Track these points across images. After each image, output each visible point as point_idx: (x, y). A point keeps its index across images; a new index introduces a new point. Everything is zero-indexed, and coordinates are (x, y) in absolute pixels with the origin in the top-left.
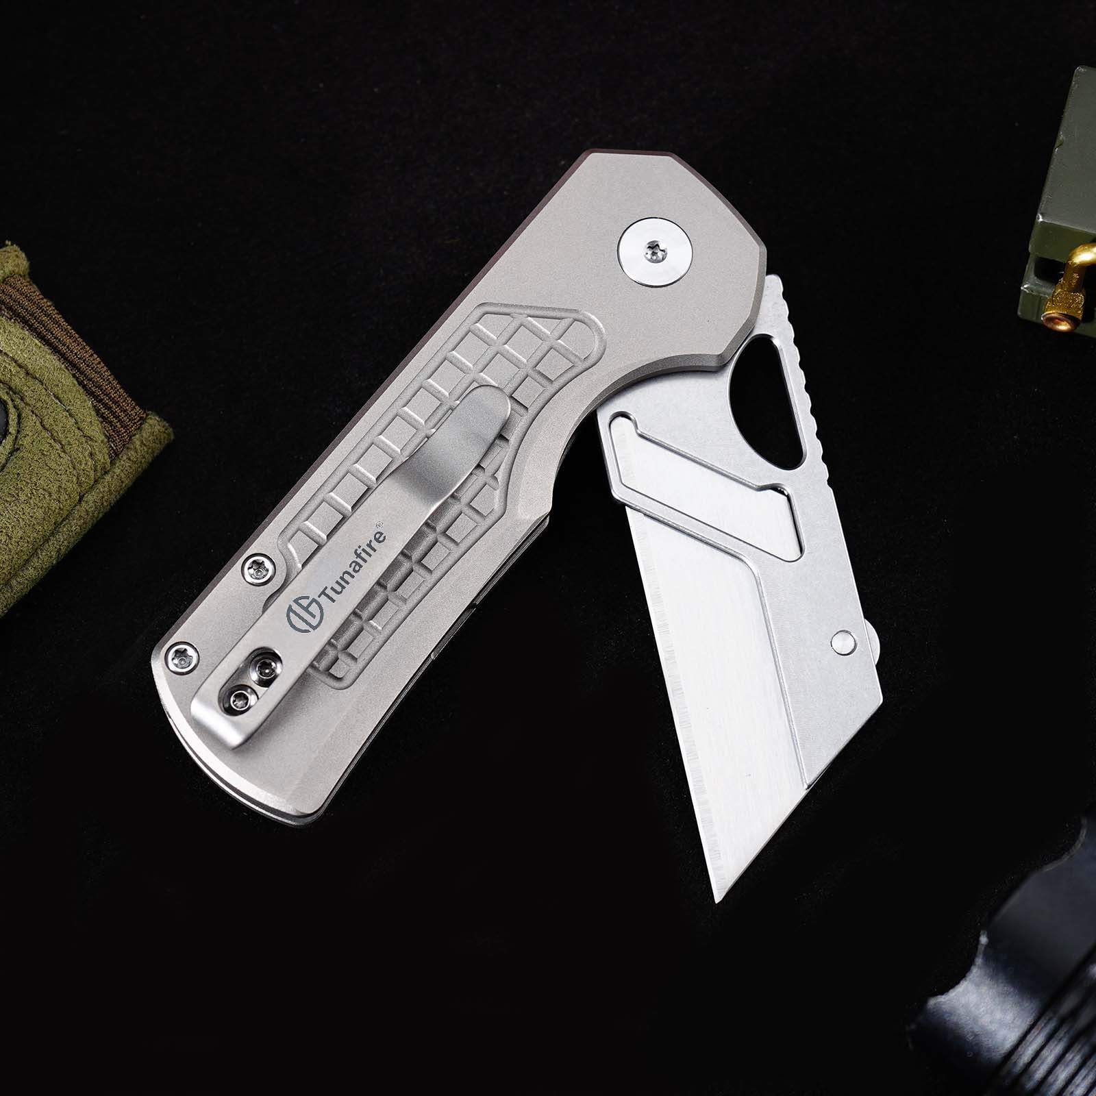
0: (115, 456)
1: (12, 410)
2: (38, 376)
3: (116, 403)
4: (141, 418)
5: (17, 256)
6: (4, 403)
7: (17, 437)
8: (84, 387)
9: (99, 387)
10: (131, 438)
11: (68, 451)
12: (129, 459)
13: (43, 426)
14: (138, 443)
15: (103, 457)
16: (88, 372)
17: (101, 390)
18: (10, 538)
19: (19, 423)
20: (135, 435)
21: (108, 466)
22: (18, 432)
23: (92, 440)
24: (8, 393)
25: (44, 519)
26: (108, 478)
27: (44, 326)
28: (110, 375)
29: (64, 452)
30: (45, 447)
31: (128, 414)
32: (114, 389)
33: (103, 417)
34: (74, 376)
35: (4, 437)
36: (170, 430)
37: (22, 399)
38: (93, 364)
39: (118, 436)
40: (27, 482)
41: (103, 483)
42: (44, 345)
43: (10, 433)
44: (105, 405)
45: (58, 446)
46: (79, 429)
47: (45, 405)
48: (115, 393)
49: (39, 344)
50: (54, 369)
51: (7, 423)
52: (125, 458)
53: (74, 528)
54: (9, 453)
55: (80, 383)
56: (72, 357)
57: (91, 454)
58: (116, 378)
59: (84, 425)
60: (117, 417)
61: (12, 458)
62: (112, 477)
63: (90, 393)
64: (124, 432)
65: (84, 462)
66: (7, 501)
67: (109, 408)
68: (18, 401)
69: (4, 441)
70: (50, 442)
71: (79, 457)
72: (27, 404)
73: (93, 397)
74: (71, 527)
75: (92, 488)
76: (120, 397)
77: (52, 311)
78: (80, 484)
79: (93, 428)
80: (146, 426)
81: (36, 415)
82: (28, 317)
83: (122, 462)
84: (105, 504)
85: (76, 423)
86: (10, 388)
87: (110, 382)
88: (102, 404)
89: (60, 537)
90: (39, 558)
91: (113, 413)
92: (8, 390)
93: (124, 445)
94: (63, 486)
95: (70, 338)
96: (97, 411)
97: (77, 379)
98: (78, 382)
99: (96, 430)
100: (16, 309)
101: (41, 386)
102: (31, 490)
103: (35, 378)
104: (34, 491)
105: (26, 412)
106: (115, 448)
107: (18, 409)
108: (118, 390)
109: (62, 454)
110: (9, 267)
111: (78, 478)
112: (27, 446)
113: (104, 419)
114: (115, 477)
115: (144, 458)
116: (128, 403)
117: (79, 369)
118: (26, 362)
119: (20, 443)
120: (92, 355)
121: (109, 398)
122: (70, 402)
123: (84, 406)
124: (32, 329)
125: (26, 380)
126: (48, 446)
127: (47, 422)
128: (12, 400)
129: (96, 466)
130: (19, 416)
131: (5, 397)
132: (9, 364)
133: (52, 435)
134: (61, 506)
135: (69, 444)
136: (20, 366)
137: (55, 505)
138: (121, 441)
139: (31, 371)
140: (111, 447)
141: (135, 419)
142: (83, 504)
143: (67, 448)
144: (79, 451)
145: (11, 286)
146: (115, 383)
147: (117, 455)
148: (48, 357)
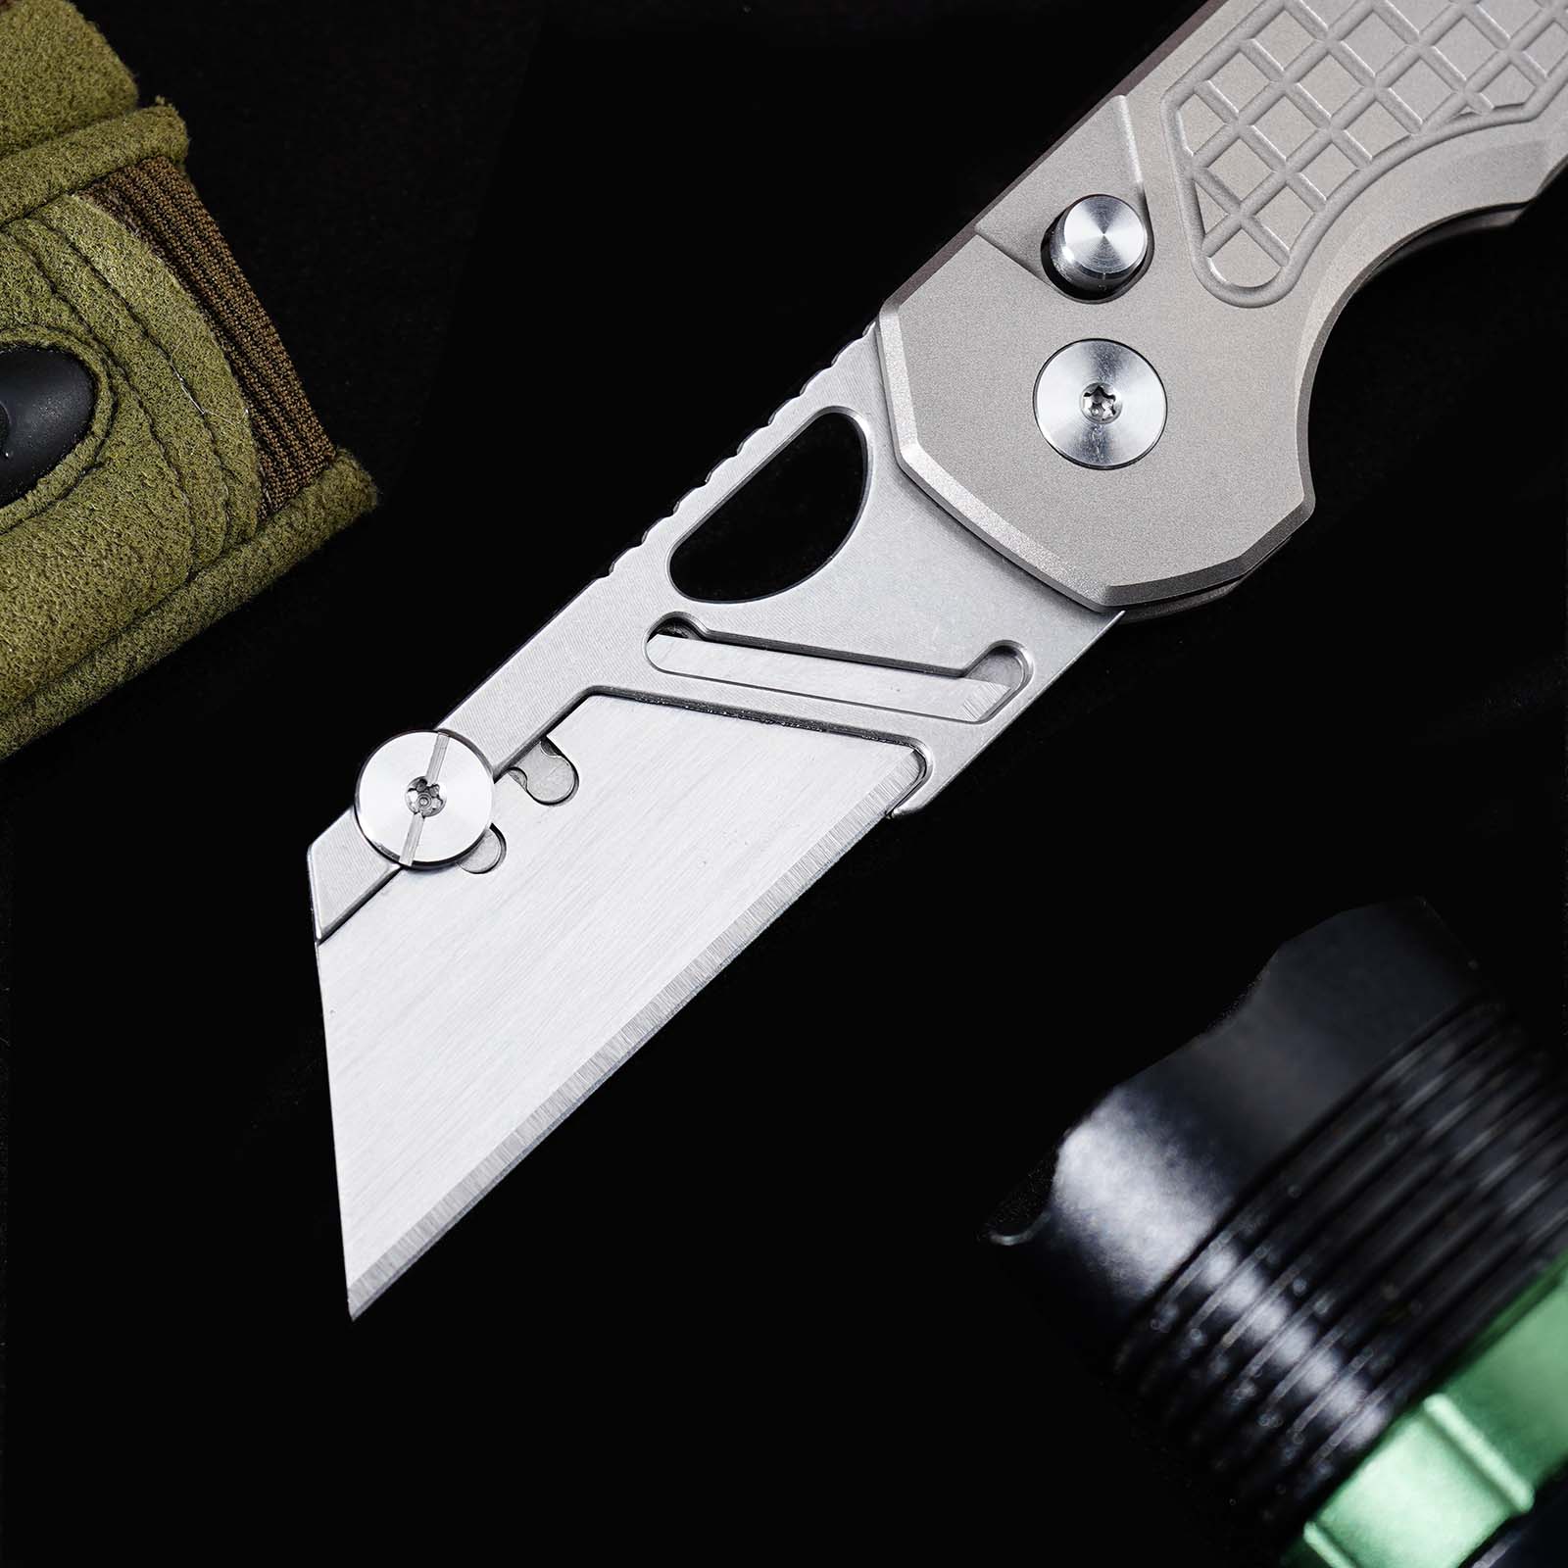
0: (268, 513)
1: (105, 393)
2: (163, 342)
3: (289, 421)
4: (327, 458)
5: (170, 125)
6: (94, 379)
7: (103, 442)
8: (242, 380)
9: (268, 386)
10: (301, 489)
11: (188, 488)
12: (291, 526)
13: (154, 434)
14: (312, 500)
15: (247, 511)
16: (255, 354)
17: (270, 393)
18: (54, 623)
19: (113, 418)
20: (309, 485)
21: (251, 530)
22: (108, 434)
23: (234, 477)
24: (103, 360)
25: (120, 600)
26: (247, 551)
27: (193, 255)
28: (291, 370)
29: (182, 489)
30: (150, 473)
31: (307, 445)
32: (293, 395)
33: (263, 442)
34: (227, 356)
35: (81, 438)
36: (373, 490)
37: (127, 377)
38: (265, 342)
39: (280, 479)
41: (236, 557)
42: (186, 290)
43: (93, 433)
44: (271, 421)
45: (172, 476)
46: (216, 452)
47: (165, 398)
48: (294, 403)
49: (178, 287)
50: (195, 336)
51: (91, 414)
52: (283, 521)
53: (167, 627)
54: (84, 468)
55: (236, 372)
56: (231, 322)
57: (227, 504)
58: (300, 377)
59: (227, 450)
60: (286, 447)
61: (87, 477)
62: (255, 551)
63: (250, 394)
64: (294, 477)
65: (212, 515)
67: (276, 428)
68: (119, 380)
69: (79, 445)
70: (161, 465)
71: (205, 504)
72: (133, 388)
73: (254, 402)
74: (164, 623)
75: (214, 563)
76: (299, 413)
77: (212, 231)
78: (195, 552)
79: (241, 457)
80: (332, 473)
81: (146, 412)
82: (168, 234)
83: (278, 529)
84: (231, 596)
85: (214, 442)
86: (110, 354)
87: (289, 383)
88: (266, 419)
89: (140, 638)
90: (94, 666)
91: (282, 438)
92: (105, 356)
93: (287, 499)
94: (166, 549)
95: (235, 287)
96: (255, 427)
97: (232, 363)
98: (232, 368)
99: (246, 462)
100: (149, 217)
101: (165, 361)
102: (109, 545)
103: (159, 345)
104: (114, 547)
105: (130, 402)
106: (270, 501)
107: (115, 394)
108: (299, 399)
109: (178, 493)
110: (153, 141)
111: (194, 542)
112: (118, 463)
113: (263, 445)
114: (260, 552)
115: (318, 529)
116: (311, 427)
117: (238, 346)
118: (147, 314)
119: (108, 454)
120: (266, 326)
121: (281, 410)
122: (212, 402)
123: (234, 419)
124: (172, 258)
125: (141, 344)
126: (156, 470)
127: (165, 428)
128: (109, 376)
129: (229, 526)
130: (116, 406)
131: (98, 368)
132: (117, 312)
133: (166, 453)
134: (155, 584)
135: (194, 476)
136: (135, 317)
137: (144, 580)
138: (283, 490)
139: (153, 332)
140: (264, 497)
141: (316, 458)
142: (194, 587)
143: (188, 482)
144: (210, 493)
145: (149, 173)
146: (297, 385)
147: (271, 514)
148: (189, 311)
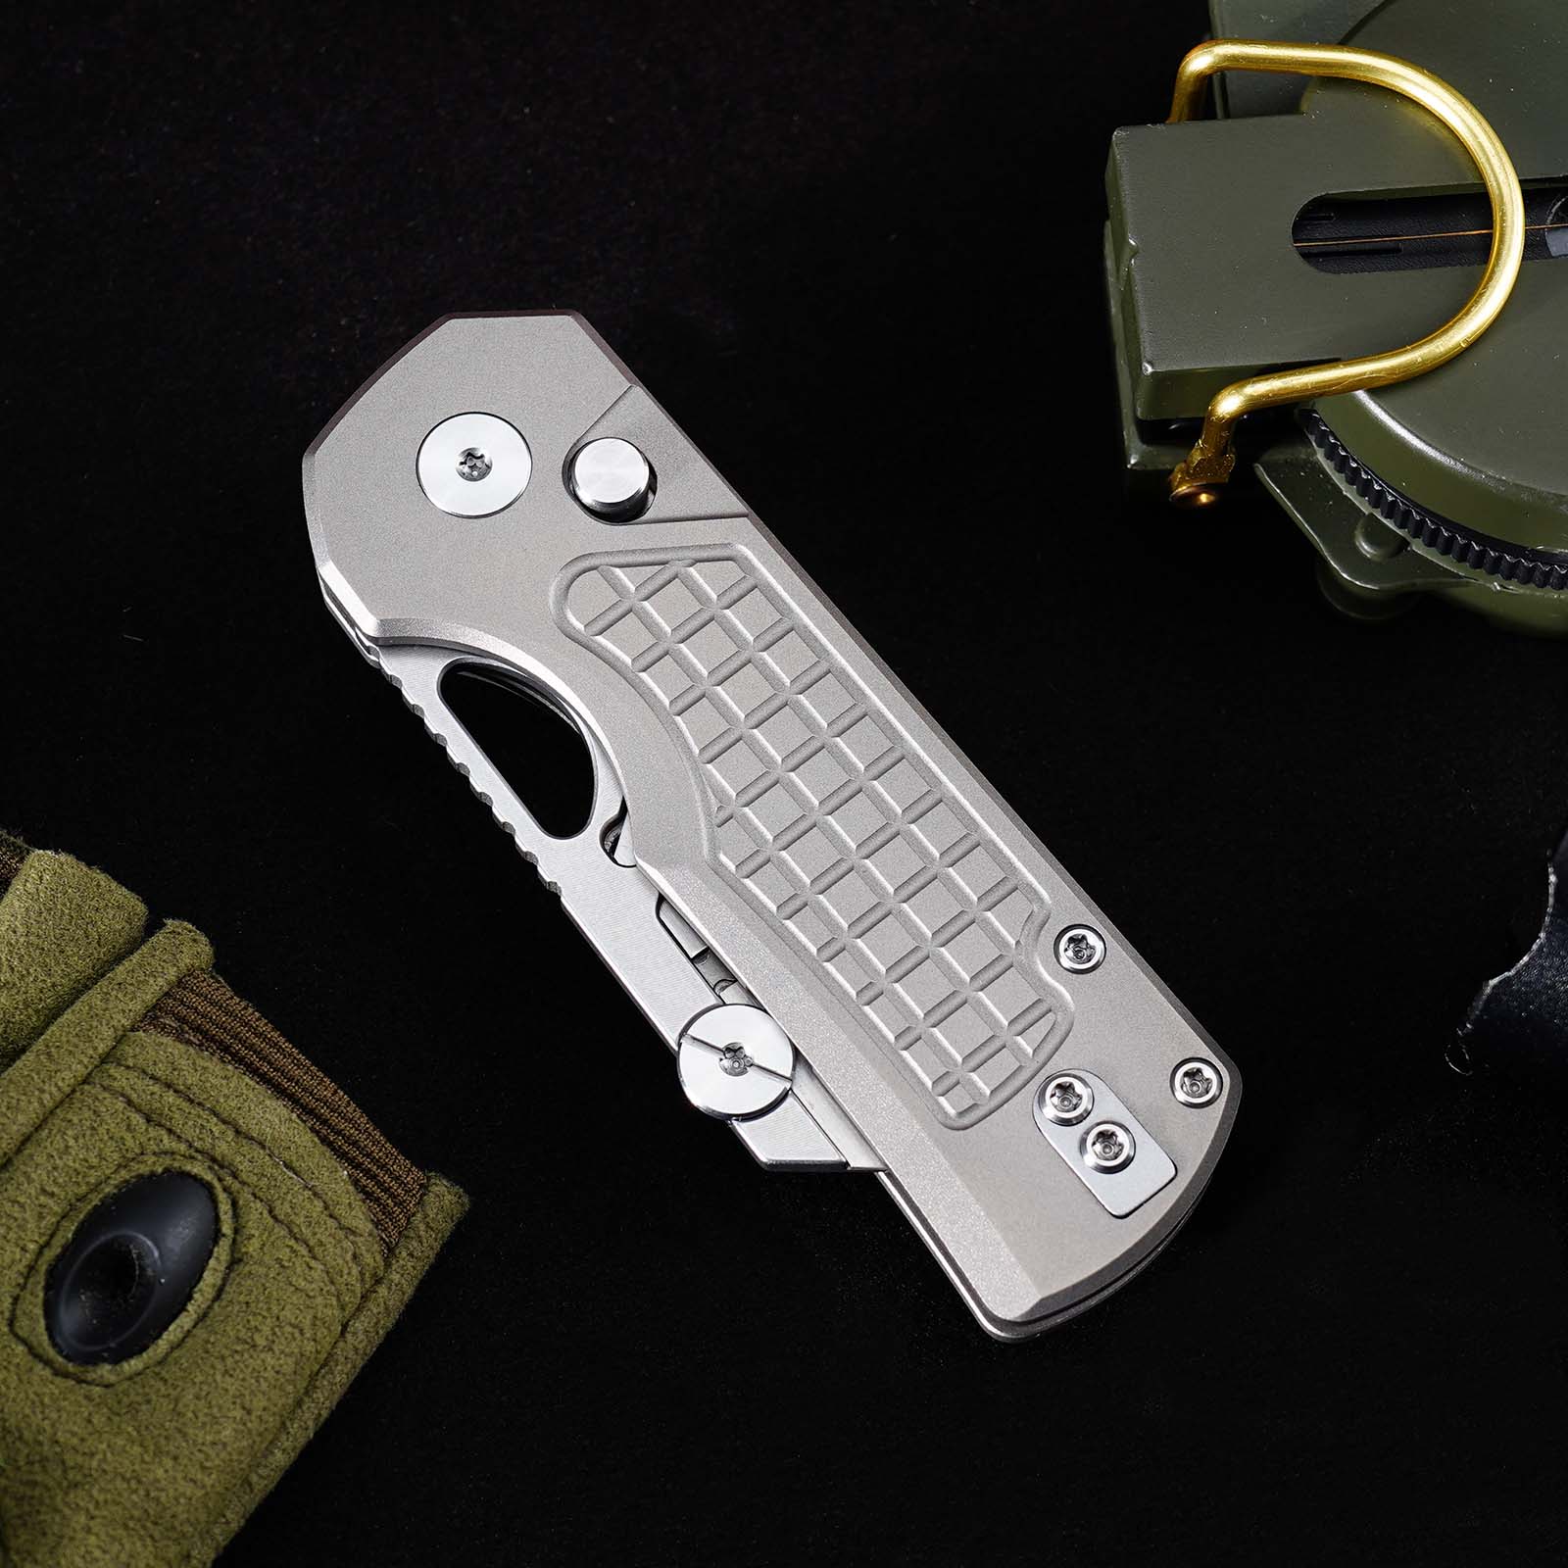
0: (390, 1252)
1: (222, 1196)
2: (255, 1135)
3: (382, 1167)
4: (421, 1185)
5: (195, 940)
6: (208, 1187)
7: (234, 1240)
8: (330, 1145)
9: (355, 1144)
10: (408, 1219)
11: (320, 1256)
12: (411, 1255)
13: (275, 1218)
14: (422, 1227)
15: (372, 1258)
16: (334, 1119)
17: (358, 1149)
18: (249, 1412)
19: (236, 1216)
20: (414, 1215)
21: (381, 1274)
22: (236, 1231)
23: (354, 1233)
24: (210, 1168)
25: (295, 1373)
26: (382, 1290)
27: (255, 1052)
28: (368, 1123)
29: (314, 1258)
30: (284, 1254)
31: (403, 1182)
32: (377, 1144)
33: (366, 1193)
34: (312, 1129)
35: (216, 1242)
36: (466, 1200)
37: (235, 1176)
38: (339, 1106)
39: (391, 1220)
40: (264, 1317)
41: (376, 1299)
42: (258, 1083)
43: (224, 1235)
44: (367, 1172)
45: (303, 1251)
46: (331, 1216)
47: (273, 1183)
48: (381, 1150)
49: (252, 1083)
50: (280, 1121)
51: (217, 1219)
52: (404, 1254)
53: (338, 1379)
54: (227, 1268)
55: (324, 1140)
56: (307, 1099)
57: (355, 1256)
58: (377, 1126)
59: (341, 1211)
60: (386, 1190)
61: (232, 1275)
62: (390, 1288)
63: (342, 1155)
64: (400, 1213)
65: (346, 1271)
66: (236, 1352)
67: (374, 1177)
68: (229, 1180)
69: (216, 1249)
70: (290, 1244)
71: (338, 1265)
72: (243, 1183)
73: (346, 1161)
74: (334, 1378)
75: (359, 1309)
76: (387, 1157)
77: (263, 1026)
78: (343, 1308)
79: (353, 1213)
80: (430, 1198)
81: (261, 1201)
82: (228, 1040)
83: (401, 1262)
84: (381, 1332)
85: (326, 1208)
86: (214, 1160)
87: (370, 1134)
88: (361, 1172)
89: (319, 1395)
90: (288, 1433)
91: (380, 1184)
92: (211, 1164)
93: (400, 1232)
94: (319, 1315)
95: (299, 1068)
96: (356, 1183)
97: (317, 1133)
98: (320, 1138)
99: (358, 1216)
100: (208, 1030)
101: (261, 1151)
102: (272, 1329)
103: (252, 1138)
104: (277, 1330)
105: (245, 1197)
106: (387, 1240)
107: (230, 1193)
108: (383, 1146)
109: (313, 1263)
110: (186, 960)
111: (338, 1300)
112: (254, 1254)
113: (368, 1195)
114: (394, 1287)
115: (432, 1248)
116: (401, 1165)
117: (318, 1117)
118: (233, 1116)
119: (244, 1250)
120: (335, 1092)
121: (372, 1161)
122: (313, 1173)
123: (336, 1180)
124: (239, 1060)
125: (237, 1143)
126: (288, 1250)
127: (282, 1210)
128: (220, 1180)
129: (362, 1273)
130: (234, 1204)
131: (209, 1177)
132: (208, 1121)
133: (291, 1231)
134: (319, 1348)
135: (321, 1244)
136: (224, 1122)
137: (310, 1347)
138: (395, 1227)
139: (244, 1128)
140: (382, 1238)
141: (414, 1189)
142: (349, 1336)
143: (318, 1250)
144: (337, 1254)
145: (192, 990)
146: (377, 1134)
147: (391, 1250)
148: (268, 1102)
